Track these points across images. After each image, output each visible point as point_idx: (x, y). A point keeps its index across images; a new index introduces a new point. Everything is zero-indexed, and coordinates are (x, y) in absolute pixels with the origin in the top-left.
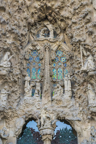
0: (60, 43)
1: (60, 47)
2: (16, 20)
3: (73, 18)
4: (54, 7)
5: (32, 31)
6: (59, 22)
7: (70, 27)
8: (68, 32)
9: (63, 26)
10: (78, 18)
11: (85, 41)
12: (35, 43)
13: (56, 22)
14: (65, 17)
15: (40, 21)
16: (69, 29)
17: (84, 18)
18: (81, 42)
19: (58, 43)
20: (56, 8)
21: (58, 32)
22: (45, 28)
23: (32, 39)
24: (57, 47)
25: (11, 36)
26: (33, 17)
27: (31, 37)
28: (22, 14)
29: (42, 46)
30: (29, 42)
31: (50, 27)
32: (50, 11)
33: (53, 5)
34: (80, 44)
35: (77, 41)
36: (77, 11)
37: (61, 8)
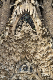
0: (35, 75)
1: (34, 78)
2: (7, 61)
3: (42, 60)
4: (30, 52)
5: (16, 66)
6: (34, 61)
7: (41, 65)
8: (39, 68)
9: (36, 64)
10: (45, 60)
11: (50, 76)
12: (19, 75)
13: (32, 60)
14: (37, 59)
15: (22, 60)
16: (40, 67)
17: (49, 61)
18: (48, 77)
19: (33, 75)
20: (32, 53)
21: (33, 67)
22: (25, 65)
23: (17, 72)
24: (32, 77)
25: (4, 73)
26: (17, 58)
27: (16, 71)
28: (11, 57)
29: (22, 77)
30: (14, 74)
31: (28, 64)
32: (28, 54)
33: (30, 51)
34: (46, 78)
35: (45, 76)
36: (45, 56)
37: (35, 53)
